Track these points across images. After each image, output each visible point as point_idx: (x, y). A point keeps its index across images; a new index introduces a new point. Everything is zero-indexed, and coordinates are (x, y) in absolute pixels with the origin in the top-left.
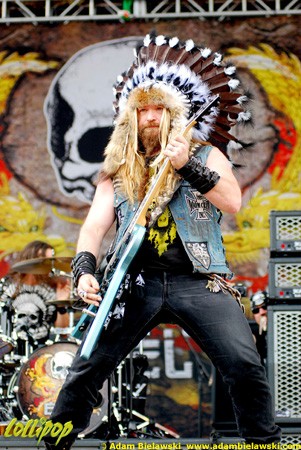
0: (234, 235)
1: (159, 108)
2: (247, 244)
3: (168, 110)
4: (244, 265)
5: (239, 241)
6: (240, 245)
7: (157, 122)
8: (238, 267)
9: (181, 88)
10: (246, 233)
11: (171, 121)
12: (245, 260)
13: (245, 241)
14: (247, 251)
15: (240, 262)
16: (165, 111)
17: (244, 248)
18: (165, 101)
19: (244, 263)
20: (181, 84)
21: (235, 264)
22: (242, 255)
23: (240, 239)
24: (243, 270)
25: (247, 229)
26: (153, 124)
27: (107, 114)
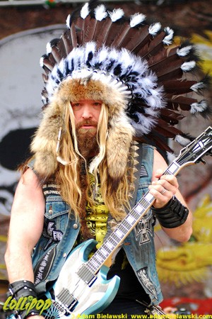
0: (177, 251)
1: (97, 104)
2: (192, 261)
3: (107, 106)
4: (189, 285)
5: (183, 258)
6: (184, 263)
7: (93, 119)
8: (182, 287)
9: (121, 78)
10: (191, 249)
11: (110, 118)
12: (189, 279)
13: (190, 257)
14: (192, 269)
15: (184, 282)
16: (103, 107)
17: (189, 266)
18: (104, 96)
19: (188, 282)
20: (122, 74)
21: (178, 285)
22: (187, 274)
23: (185, 255)
24: (188, 291)
25: (192, 244)
26: (89, 122)
27: (30, 113)
